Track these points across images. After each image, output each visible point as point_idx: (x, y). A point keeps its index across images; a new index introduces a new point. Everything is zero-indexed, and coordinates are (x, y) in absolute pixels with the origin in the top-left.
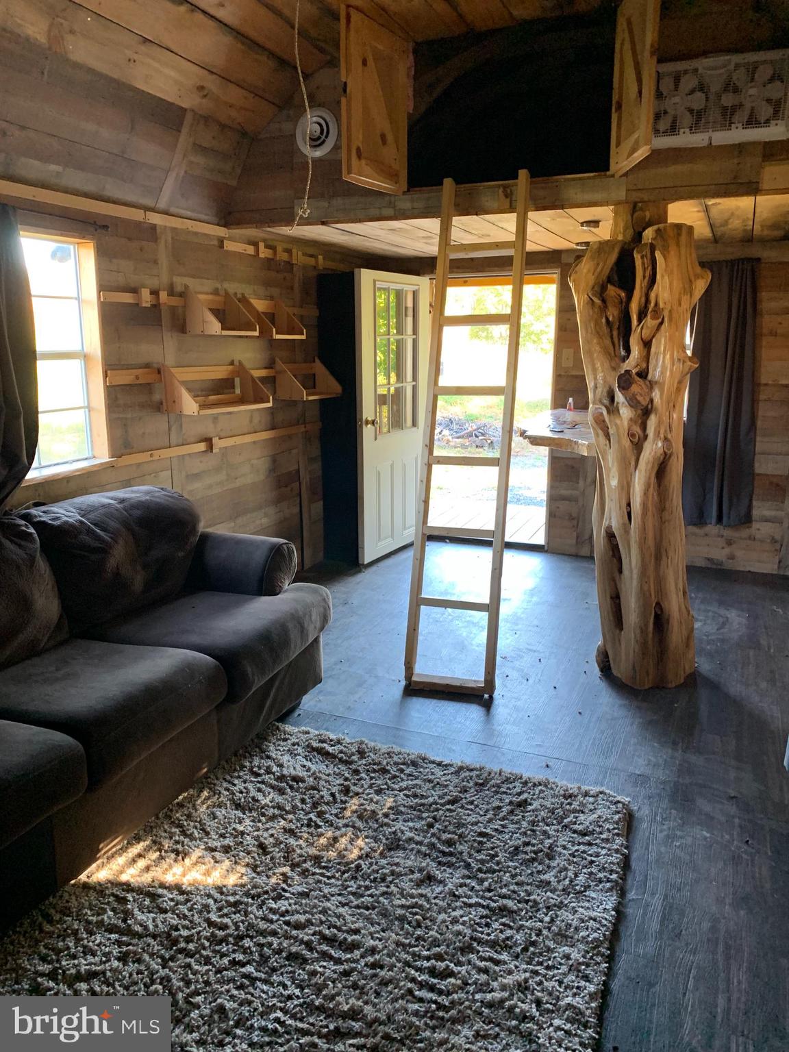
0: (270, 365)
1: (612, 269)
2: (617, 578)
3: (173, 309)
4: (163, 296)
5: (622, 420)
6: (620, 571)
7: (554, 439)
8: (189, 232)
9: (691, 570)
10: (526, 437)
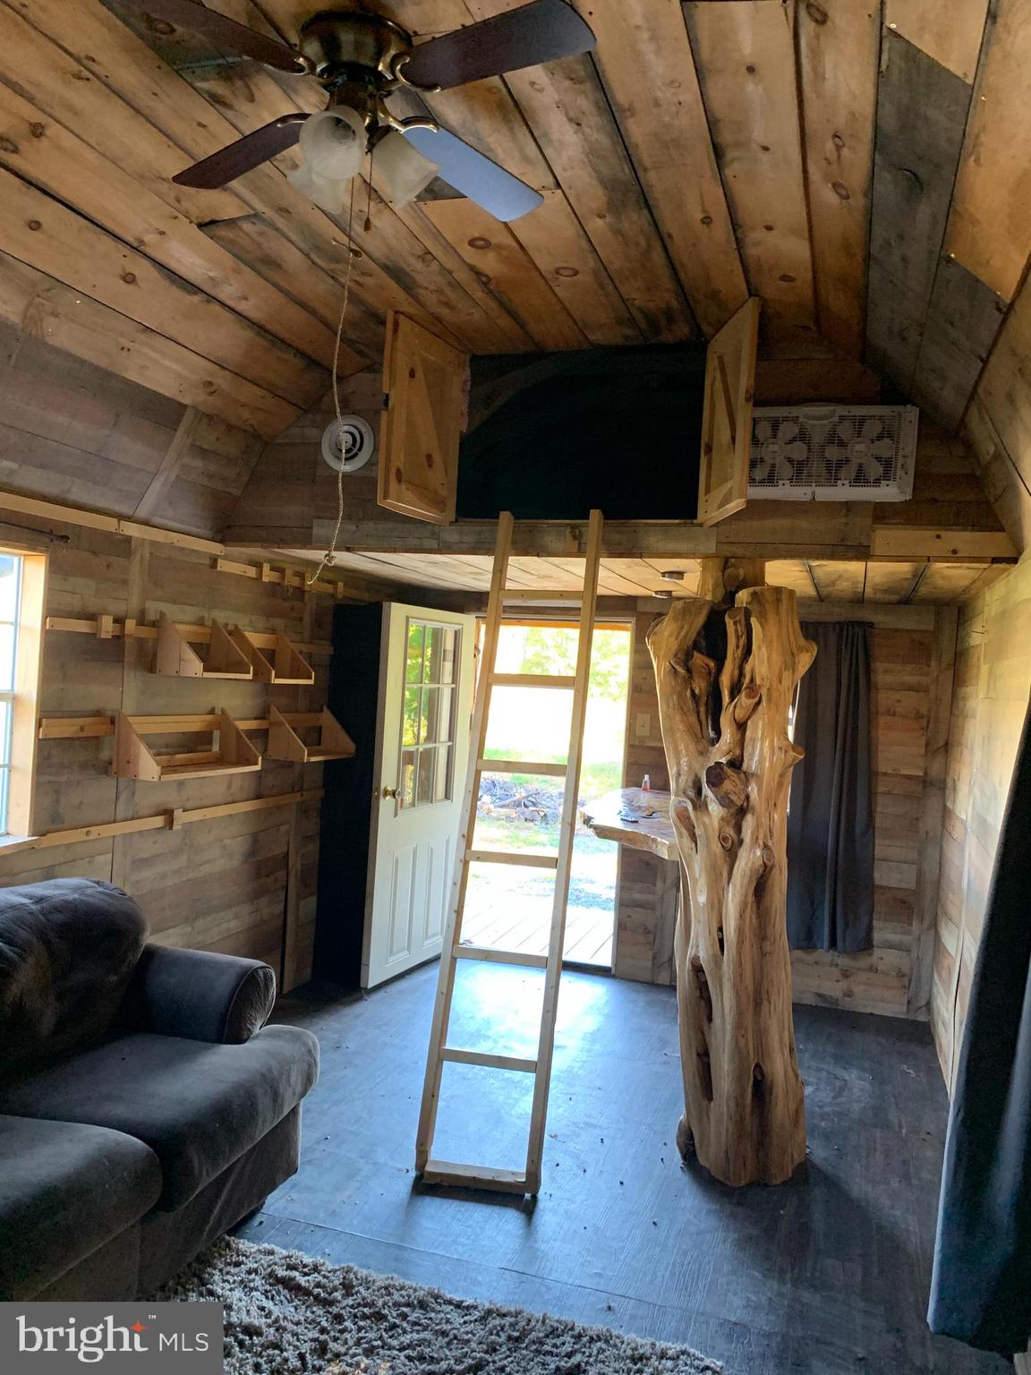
0: (263, 715)
1: (699, 633)
2: (706, 1029)
3: (141, 642)
4: (130, 625)
5: (711, 819)
6: (710, 1019)
7: (627, 832)
8: (174, 547)
9: (798, 1008)
10: (591, 826)
